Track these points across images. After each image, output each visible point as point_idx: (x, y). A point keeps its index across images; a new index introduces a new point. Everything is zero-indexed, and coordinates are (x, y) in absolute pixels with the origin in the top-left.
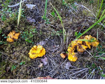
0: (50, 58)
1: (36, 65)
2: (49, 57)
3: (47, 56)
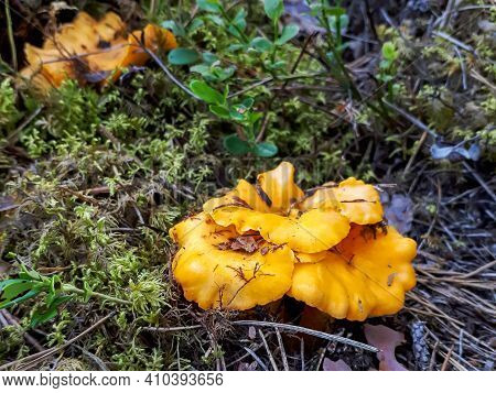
3: (425, 359)
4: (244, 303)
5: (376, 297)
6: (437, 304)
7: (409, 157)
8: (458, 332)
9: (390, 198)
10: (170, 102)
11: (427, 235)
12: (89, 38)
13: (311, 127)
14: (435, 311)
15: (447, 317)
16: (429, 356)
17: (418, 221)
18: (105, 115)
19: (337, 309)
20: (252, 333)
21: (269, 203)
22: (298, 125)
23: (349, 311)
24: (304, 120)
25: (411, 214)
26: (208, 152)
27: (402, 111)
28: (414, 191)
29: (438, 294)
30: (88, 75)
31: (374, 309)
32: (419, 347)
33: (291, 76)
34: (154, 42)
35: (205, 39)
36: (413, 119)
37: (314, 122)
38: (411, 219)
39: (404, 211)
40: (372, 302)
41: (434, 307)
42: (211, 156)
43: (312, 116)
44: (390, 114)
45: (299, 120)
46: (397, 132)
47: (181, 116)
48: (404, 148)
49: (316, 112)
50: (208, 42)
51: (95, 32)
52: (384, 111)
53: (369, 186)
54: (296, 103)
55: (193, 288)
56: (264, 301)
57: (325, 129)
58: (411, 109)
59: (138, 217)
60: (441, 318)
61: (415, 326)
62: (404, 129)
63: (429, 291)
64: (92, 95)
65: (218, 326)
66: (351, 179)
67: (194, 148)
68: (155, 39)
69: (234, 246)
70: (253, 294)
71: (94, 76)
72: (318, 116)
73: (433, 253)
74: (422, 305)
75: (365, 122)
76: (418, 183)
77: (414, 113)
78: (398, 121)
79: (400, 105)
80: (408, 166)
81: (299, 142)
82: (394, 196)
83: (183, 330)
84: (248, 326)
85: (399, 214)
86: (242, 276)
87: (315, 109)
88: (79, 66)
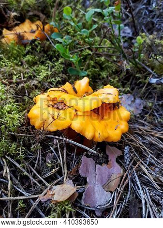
0: (143, 183)
1: (34, 176)
2: (140, 177)
3: (128, 163)
4: (53, 128)
5: (108, 133)
6: (143, 143)
7: (145, 84)
8: (149, 155)
9: (135, 99)
10: (51, 53)
11: (147, 115)
12: (28, 29)
13: (108, 69)
14: (141, 145)
15: (146, 148)
16: (130, 162)
17: (145, 109)
18: (25, 56)
19: (88, 135)
20: (55, 141)
21: (76, 92)
22: (103, 67)
23: (94, 137)
24: (106, 66)
25: (142, 106)
26: (63, 73)
27: (144, 65)
28: (146, 98)
29: (145, 139)
30: (23, 41)
31: (107, 138)
32: (126, 157)
33: (98, 46)
34: (49, 31)
35: (69, 31)
36: (147, 68)
37: (109, 67)
38: (142, 108)
39: (140, 105)
40: (106, 135)
41: (141, 144)
42: (64, 75)
43: (110, 65)
44: (138, 65)
45: (104, 66)
46: (141, 74)
47: (55, 59)
48: (143, 80)
49: (111, 64)
50: (70, 32)
51: (31, 27)
52: (136, 64)
53: (116, 89)
54: (103, 59)
55: (33, 120)
56: (60, 129)
57: (114, 71)
58: (148, 64)
59: (26, 93)
60: (143, 149)
61: (126, 148)
62: (144, 72)
63: (142, 137)
64: (22, 48)
65: (40, 136)
66: (109, 85)
67: (56, 71)
68: (50, 29)
69: (56, 106)
70: (56, 125)
71: (25, 41)
72: (112, 65)
73: (148, 123)
74: (136, 142)
75: (129, 69)
76: (148, 95)
77: (148, 66)
78: (142, 69)
79: (143, 63)
80: (144, 88)
81: (102, 74)
82: (137, 98)
83: (26, 136)
84: (54, 138)
85: (138, 106)
86: (53, 118)
87: (112, 62)
88: (20, 37)
